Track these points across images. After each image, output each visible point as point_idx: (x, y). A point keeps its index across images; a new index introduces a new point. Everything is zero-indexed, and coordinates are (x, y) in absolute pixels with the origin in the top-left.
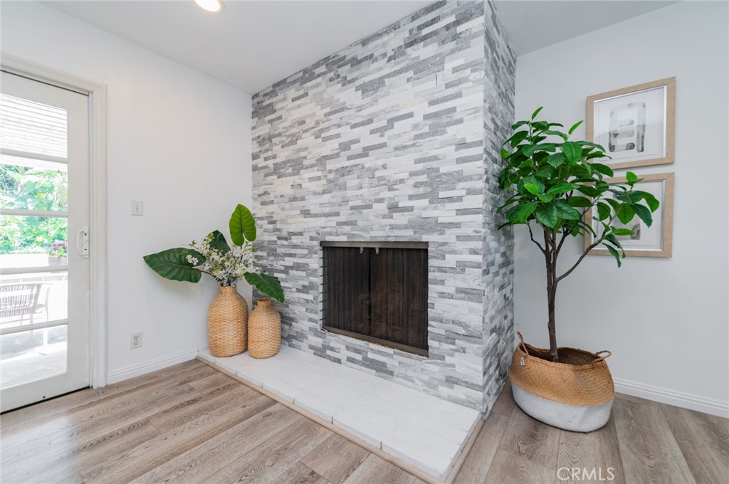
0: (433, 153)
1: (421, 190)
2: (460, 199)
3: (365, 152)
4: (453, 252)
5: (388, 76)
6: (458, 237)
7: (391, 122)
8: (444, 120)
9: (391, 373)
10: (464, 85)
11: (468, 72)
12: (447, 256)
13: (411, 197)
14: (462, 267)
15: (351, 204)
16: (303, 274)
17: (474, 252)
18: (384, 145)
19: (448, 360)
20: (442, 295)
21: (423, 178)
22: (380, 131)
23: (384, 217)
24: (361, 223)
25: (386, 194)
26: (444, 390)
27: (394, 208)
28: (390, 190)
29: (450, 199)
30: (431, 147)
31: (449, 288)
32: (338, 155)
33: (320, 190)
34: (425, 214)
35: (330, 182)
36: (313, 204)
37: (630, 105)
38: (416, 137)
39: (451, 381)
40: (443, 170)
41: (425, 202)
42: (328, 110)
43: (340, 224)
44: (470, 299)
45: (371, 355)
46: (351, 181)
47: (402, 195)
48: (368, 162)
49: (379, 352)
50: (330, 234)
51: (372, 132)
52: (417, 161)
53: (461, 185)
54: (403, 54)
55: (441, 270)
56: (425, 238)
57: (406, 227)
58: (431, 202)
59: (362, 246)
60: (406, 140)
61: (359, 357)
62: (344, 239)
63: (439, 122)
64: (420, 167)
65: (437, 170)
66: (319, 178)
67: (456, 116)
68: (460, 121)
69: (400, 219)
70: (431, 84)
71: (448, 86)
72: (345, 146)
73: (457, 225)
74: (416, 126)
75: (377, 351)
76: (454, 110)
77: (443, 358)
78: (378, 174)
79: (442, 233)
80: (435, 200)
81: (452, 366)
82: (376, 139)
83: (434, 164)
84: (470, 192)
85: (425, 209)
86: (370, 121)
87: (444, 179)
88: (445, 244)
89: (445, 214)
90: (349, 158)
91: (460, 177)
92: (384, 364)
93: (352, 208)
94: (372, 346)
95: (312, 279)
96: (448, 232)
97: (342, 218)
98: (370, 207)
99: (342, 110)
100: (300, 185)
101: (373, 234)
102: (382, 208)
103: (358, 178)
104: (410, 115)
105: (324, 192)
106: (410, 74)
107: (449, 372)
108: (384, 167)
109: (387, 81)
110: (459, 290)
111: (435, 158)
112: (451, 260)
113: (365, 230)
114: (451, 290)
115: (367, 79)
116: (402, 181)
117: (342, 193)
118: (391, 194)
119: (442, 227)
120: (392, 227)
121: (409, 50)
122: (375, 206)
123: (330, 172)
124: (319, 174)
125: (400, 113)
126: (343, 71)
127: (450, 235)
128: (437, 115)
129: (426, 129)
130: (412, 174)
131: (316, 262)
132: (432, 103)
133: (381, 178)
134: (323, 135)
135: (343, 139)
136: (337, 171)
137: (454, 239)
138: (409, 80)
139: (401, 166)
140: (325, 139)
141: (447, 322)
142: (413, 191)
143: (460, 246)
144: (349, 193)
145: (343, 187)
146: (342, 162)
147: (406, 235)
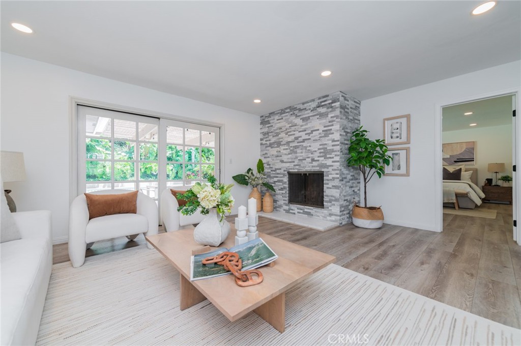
0: (325, 143)
1: (322, 155)
2: (333, 158)
3: (304, 141)
4: (331, 174)
5: (311, 116)
6: (333, 170)
7: (312, 132)
8: (328, 132)
9: (312, 215)
10: (334, 122)
11: (335, 118)
12: (329, 176)
13: (318, 157)
14: (334, 179)
15: (299, 158)
16: (281, 184)
17: (337, 174)
18: (310, 139)
19: (330, 208)
20: (328, 188)
21: (322, 151)
22: (309, 134)
23: (310, 163)
24: (302, 165)
25: (310, 155)
26: (329, 218)
27: (313, 160)
28: (312, 154)
29: (330, 158)
30: (325, 141)
31: (330, 186)
32: (294, 141)
33: (288, 153)
34: (323, 162)
35: (291, 150)
36: (285, 158)
37: (397, 123)
38: (320, 137)
39: (331, 215)
40: (328, 148)
41: (323, 158)
42: (291, 125)
43: (294, 165)
44: (336, 189)
45: (306, 210)
46: (299, 151)
47: (316, 156)
48: (305, 144)
49: (308, 209)
50: (291, 169)
51: (306, 134)
52: (320, 145)
53: (334, 153)
54: (316, 110)
55: (328, 180)
56: (323, 170)
57: (317, 166)
58: (325, 158)
59: (302, 173)
60: (317, 138)
61: (302, 211)
62: (296, 171)
63: (327, 133)
64: (321, 147)
65: (326, 148)
66: (287, 149)
67: (332, 132)
68: (333, 133)
69: (315, 164)
70: (324, 121)
71: (329, 122)
72: (297, 138)
73: (332, 166)
74: (320, 134)
75: (307, 209)
76: (331, 130)
77: (328, 208)
78: (308, 148)
79: (328, 168)
80: (326, 158)
81: (331, 210)
82: (307, 137)
83: (325, 146)
84: (336, 155)
85: (323, 160)
86: (305, 131)
87: (328, 151)
88: (328, 172)
89: (329, 162)
90: (298, 143)
91: (333, 151)
92: (310, 213)
93: (299, 160)
94: (306, 207)
95: (284, 185)
96: (330, 168)
97: (296, 163)
98: (305, 159)
99: (295, 126)
100: (280, 151)
101: (306, 169)
102: (309, 160)
103: (301, 149)
104: (318, 130)
105: (289, 154)
106: (318, 116)
107: (330, 212)
108: (310, 146)
109: (311, 118)
110: (333, 186)
111: (326, 144)
112: (330, 177)
113: (303, 167)
114: (331, 186)
115: (304, 116)
116: (315, 151)
117: (296, 155)
118: (312, 155)
119: (328, 167)
120: (312, 166)
121: (318, 109)
122: (307, 159)
123: (291, 147)
124: (287, 147)
125: (315, 129)
126: (296, 112)
127: (330, 169)
128: (326, 131)
129: (323, 135)
130: (319, 149)
131: (286, 179)
132: (325, 127)
133: (309, 150)
134: (289, 134)
135: (296, 136)
136: (294, 147)
137: (331, 170)
138: (318, 118)
139: (315, 146)
140: (289, 135)
141: (329, 196)
142: (319, 155)
143: (333, 172)
144: (298, 155)
145: (296, 153)
146: (295, 144)
147: (317, 169)
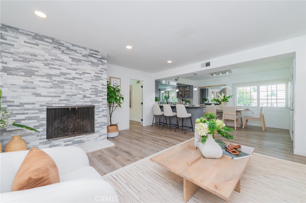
0: (96, 85)
1: (93, 93)
2: (103, 96)
3: (74, 78)
4: (101, 107)
5: (83, 60)
6: (102, 104)
7: (84, 73)
8: (99, 78)
9: (84, 142)
10: (103, 73)
11: (104, 70)
12: (100, 109)
13: (90, 94)
14: (103, 110)
15: (67, 94)
16: (36, 121)
17: (106, 107)
18: (81, 79)
19: (100, 131)
20: (99, 117)
21: (94, 90)
22: (80, 74)
23: (81, 99)
24: (71, 100)
25: (81, 92)
26: (99, 139)
27: (85, 97)
28: (83, 91)
29: (101, 96)
30: (96, 83)
31: (100, 115)
32: (60, 76)
33: (49, 87)
34: (94, 99)
35: (55, 84)
36: (43, 92)
38: (92, 80)
39: (101, 136)
40: (99, 89)
41: (94, 96)
42: (54, 58)
43: (60, 100)
44: (105, 117)
45: (76, 140)
46: (67, 86)
47: (88, 94)
48: (75, 82)
49: (79, 138)
50: (55, 104)
51: (76, 73)
52: (92, 86)
53: (103, 93)
54: (87, 57)
55: (99, 112)
56: (94, 105)
57: (89, 102)
58: (96, 96)
59: (70, 108)
60: (89, 79)
61: (71, 142)
62: (64, 105)
63: (98, 78)
64: (93, 87)
65: (97, 89)
66: (48, 82)
67: (102, 78)
68: (102, 80)
69: (86, 99)
70: (96, 69)
71: (100, 71)
72: (64, 74)
73: (102, 102)
74: (92, 77)
75: (77, 138)
76: (101, 77)
77: (99, 131)
78: (79, 86)
79: (99, 103)
80: (97, 96)
81: (101, 132)
82: (78, 76)
83: (97, 87)
84: (105, 95)
85: (94, 98)
86: (76, 70)
87: (99, 91)
88: (99, 106)
89: (100, 99)
90: (65, 78)
91: (102, 92)
92: (82, 140)
93: (67, 95)
95: (41, 122)
96: (100, 103)
97: (62, 98)
98: (76, 95)
99: (62, 61)
100: (32, 83)
101: (77, 104)
102: (81, 96)
103: (70, 86)
104: (90, 74)
105: (51, 88)
106: (90, 63)
107: (100, 134)
108: (81, 85)
109: (82, 61)
110: (103, 116)
111: (97, 86)
112: (101, 109)
113: (74, 102)
114: (101, 116)
115: (75, 57)
116: (87, 90)
117: (62, 90)
118: (84, 93)
119: (99, 102)
120: (84, 102)
121: (89, 57)
122: (78, 95)
123: (55, 81)
124: (48, 80)
125: (87, 72)
126: (63, 48)
127: (101, 104)
128: (97, 76)
129: (94, 79)
130: (90, 89)
131: (44, 115)
132: (96, 73)
133: (80, 88)
134: (50, 66)
135: (62, 71)
136: (59, 81)
137: (101, 105)
138: (89, 65)
139: (87, 86)
140: (50, 68)
141: (100, 123)
142: (91, 93)
143: (103, 106)
144: (66, 90)
145: (63, 87)
146: (62, 79)
147: (89, 104)
